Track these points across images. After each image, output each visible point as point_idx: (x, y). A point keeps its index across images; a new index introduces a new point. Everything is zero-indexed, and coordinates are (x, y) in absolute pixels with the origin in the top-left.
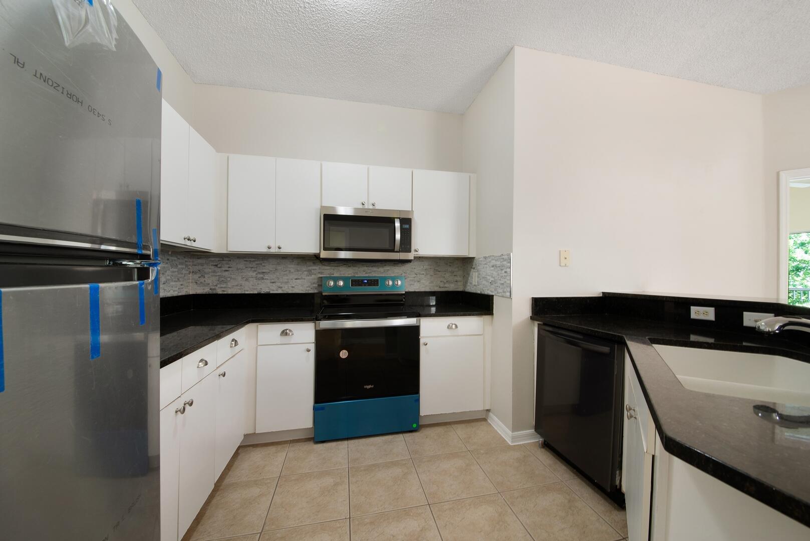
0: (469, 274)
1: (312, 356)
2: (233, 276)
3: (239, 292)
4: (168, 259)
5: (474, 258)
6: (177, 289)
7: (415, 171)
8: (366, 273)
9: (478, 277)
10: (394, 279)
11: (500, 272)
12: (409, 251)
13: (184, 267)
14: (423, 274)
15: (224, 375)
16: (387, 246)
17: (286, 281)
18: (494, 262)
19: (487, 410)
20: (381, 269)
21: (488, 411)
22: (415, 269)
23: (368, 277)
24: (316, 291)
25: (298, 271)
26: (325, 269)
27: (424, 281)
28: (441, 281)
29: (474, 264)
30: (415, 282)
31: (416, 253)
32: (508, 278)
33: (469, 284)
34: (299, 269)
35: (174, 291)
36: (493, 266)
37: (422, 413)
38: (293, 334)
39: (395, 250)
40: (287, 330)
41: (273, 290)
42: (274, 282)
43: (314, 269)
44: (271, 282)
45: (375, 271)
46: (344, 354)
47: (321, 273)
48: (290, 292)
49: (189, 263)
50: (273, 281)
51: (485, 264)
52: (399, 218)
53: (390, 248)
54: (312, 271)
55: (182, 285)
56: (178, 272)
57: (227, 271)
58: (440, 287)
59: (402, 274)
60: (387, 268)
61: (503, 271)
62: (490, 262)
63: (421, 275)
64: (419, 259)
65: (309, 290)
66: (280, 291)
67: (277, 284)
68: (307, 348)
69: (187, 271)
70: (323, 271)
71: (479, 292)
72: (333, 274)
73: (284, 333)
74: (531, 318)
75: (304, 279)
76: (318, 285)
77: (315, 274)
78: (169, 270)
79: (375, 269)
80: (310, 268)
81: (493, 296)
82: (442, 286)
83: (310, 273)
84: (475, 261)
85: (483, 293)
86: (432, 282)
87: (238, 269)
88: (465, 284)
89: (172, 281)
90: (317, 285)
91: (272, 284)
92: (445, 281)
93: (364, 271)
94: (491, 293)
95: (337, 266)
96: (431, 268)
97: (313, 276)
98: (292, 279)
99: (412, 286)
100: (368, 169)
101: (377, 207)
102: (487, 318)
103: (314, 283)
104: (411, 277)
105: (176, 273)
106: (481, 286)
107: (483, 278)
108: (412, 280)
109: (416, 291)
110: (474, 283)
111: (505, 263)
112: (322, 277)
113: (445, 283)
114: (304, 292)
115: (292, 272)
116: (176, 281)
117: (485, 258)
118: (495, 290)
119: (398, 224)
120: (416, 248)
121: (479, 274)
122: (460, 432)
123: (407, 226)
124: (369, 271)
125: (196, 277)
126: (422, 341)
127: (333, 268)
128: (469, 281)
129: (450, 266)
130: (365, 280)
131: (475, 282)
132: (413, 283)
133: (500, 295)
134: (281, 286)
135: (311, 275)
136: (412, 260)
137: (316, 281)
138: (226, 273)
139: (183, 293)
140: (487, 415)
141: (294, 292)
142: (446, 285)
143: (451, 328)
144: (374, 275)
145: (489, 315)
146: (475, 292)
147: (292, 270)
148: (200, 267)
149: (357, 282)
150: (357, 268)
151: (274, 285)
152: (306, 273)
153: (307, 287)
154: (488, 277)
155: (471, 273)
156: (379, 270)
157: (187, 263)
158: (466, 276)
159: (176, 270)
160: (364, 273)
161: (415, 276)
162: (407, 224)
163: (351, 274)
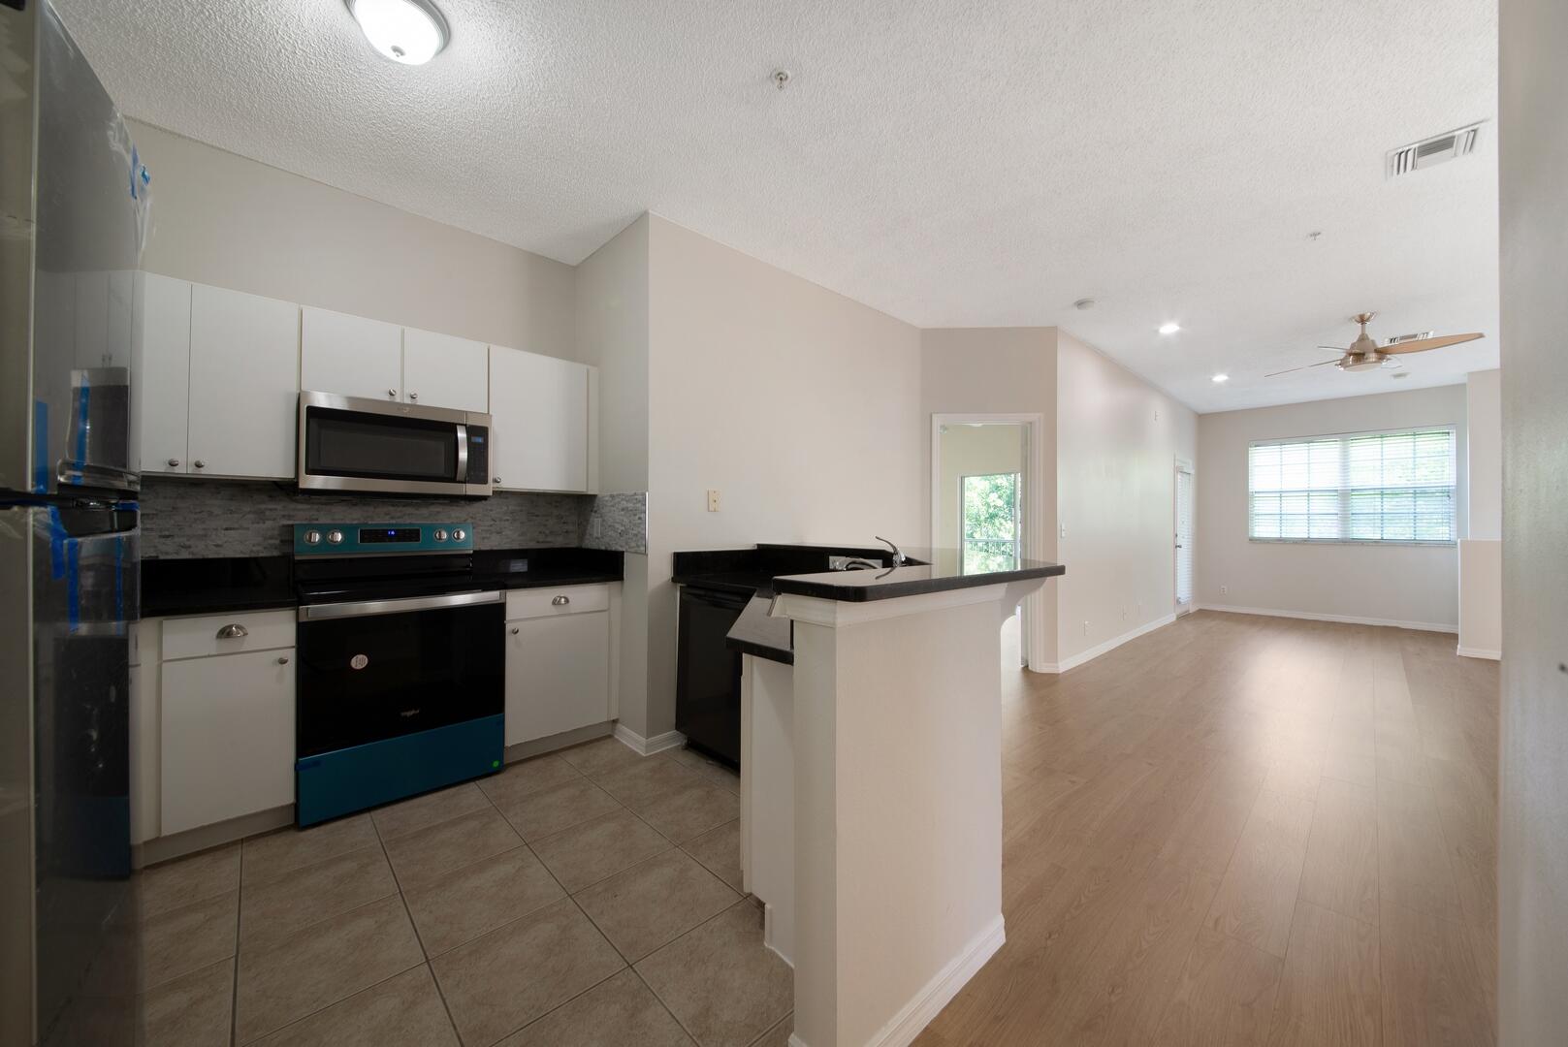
0: (587, 521)
1: (290, 672)
5: (595, 496)
7: (493, 348)
8: (392, 518)
9: (602, 525)
10: (450, 529)
11: (632, 517)
12: (484, 481)
14: (508, 520)
16: (441, 471)
17: (201, 532)
18: (624, 504)
19: (613, 721)
20: (424, 511)
21: (615, 722)
22: (491, 510)
23: (396, 524)
24: (276, 553)
25: (232, 512)
26: (301, 510)
27: (509, 533)
28: (540, 533)
29: (596, 505)
30: (491, 534)
31: (496, 485)
32: (642, 526)
33: (587, 536)
34: (233, 508)
36: (623, 510)
37: (510, 741)
38: (245, 634)
39: (458, 479)
40: (231, 626)
41: (167, 553)
42: (168, 537)
43: (271, 510)
44: (160, 537)
45: (411, 515)
46: (359, 662)
47: (289, 517)
48: (211, 556)
50: (167, 533)
51: (613, 506)
52: (466, 425)
53: (447, 476)
54: (268, 513)
58: (538, 542)
59: (466, 520)
60: (434, 509)
61: (637, 517)
62: (619, 502)
63: (503, 523)
64: (501, 494)
65: (258, 552)
66: (185, 555)
67: (176, 540)
68: (279, 657)
70: (291, 513)
71: (603, 548)
72: (317, 520)
73: (225, 633)
74: (674, 580)
75: (248, 529)
76: (282, 541)
77: (274, 519)
79: (410, 510)
80: (263, 506)
81: (623, 552)
82: (541, 540)
83: (261, 517)
84: (597, 501)
85: (609, 549)
86: (523, 534)
88: (582, 536)
90: (277, 542)
91: (163, 540)
92: (547, 532)
93: (388, 514)
94: (620, 549)
95: (326, 504)
96: (521, 511)
97: (269, 524)
98: (217, 529)
99: (486, 541)
100: (403, 332)
101: (420, 402)
102: (614, 585)
103: (271, 538)
104: (484, 526)
106: (606, 539)
107: (610, 526)
108: (487, 531)
109: (495, 548)
110: (595, 535)
111: (639, 505)
112: (292, 526)
113: (546, 536)
114: (247, 556)
115: (217, 515)
117: (612, 496)
118: (627, 543)
119: (462, 435)
120: (496, 476)
121: (604, 521)
122: (574, 758)
123: (480, 440)
124: (399, 514)
126: (509, 627)
127: (316, 507)
128: (587, 532)
129: (556, 507)
130: (391, 530)
131: (597, 533)
132: (488, 536)
133: (633, 550)
134: (188, 543)
135: (263, 520)
136: (489, 496)
137: (276, 532)
140: (613, 729)
141: (221, 556)
142: (549, 539)
143: (559, 603)
144: (408, 522)
145: (619, 580)
146: (597, 548)
147: (217, 511)
149: (372, 535)
150: (371, 509)
151: (169, 541)
152: (251, 516)
153: (254, 546)
154: (617, 526)
155: (591, 519)
156: (419, 512)
158: (583, 524)
160: (387, 517)
161: (492, 523)
162: (481, 436)
163: (359, 519)
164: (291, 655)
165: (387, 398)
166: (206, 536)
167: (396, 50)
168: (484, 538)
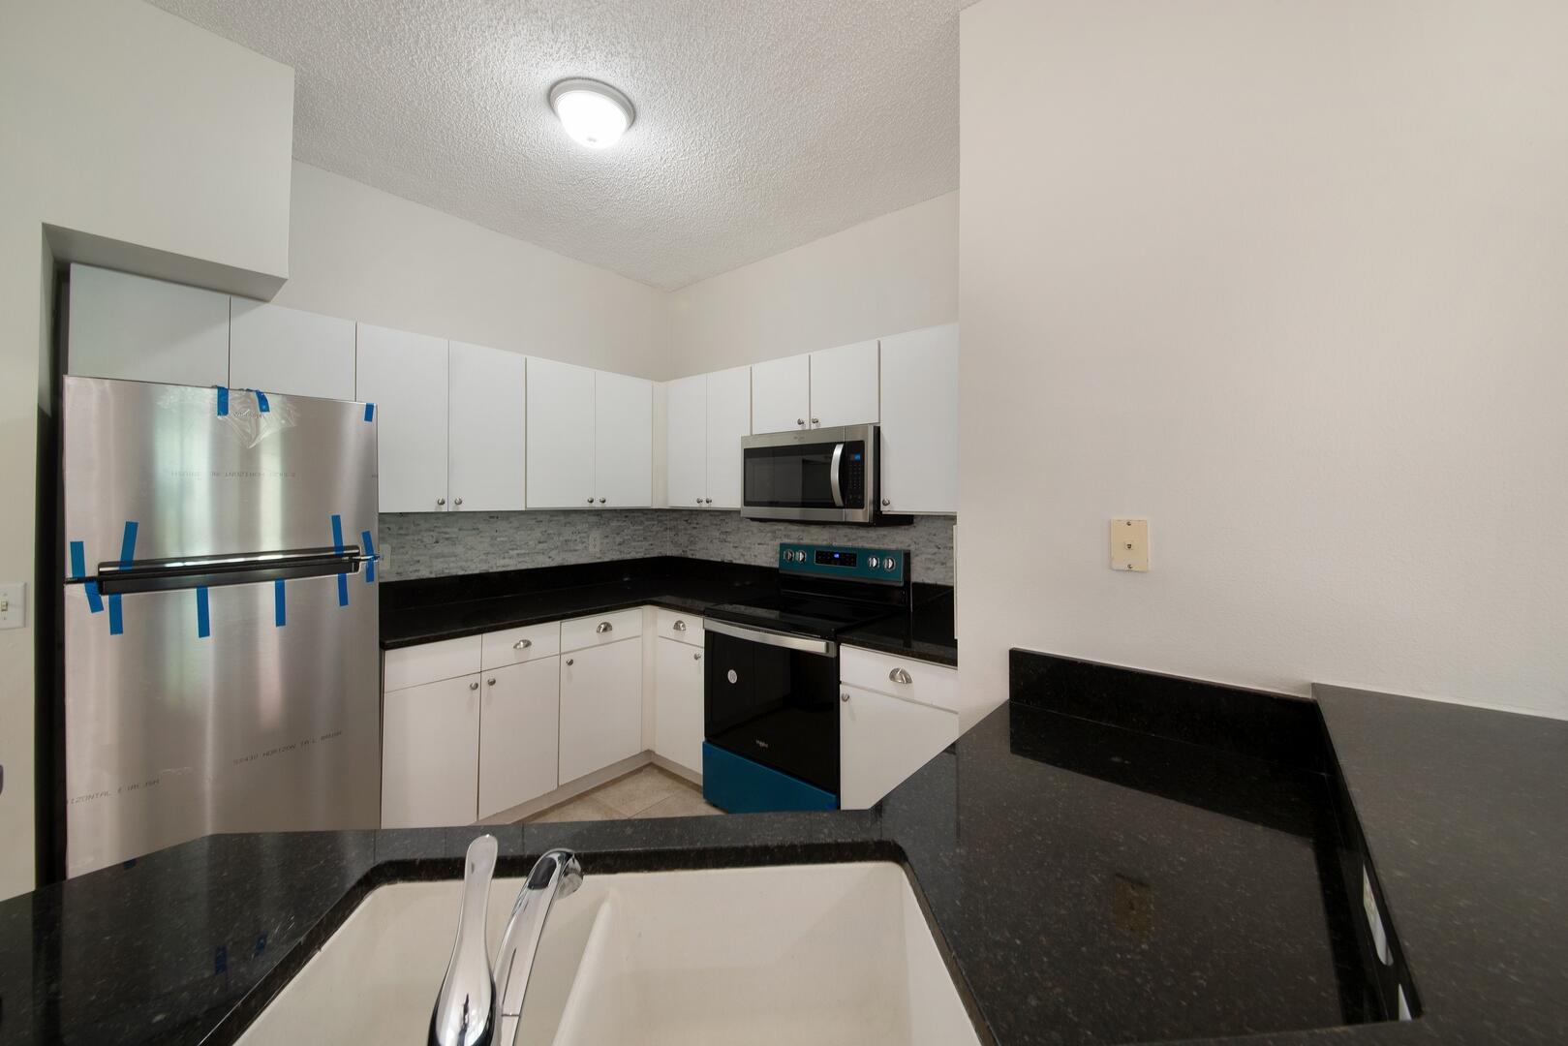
2: (700, 536)
3: (705, 558)
4: (626, 517)
6: (642, 550)
7: (883, 340)
8: (849, 540)
12: (861, 505)
13: (656, 523)
15: (571, 663)
17: (748, 546)
20: (873, 534)
24: (779, 565)
26: (794, 531)
30: (935, 564)
31: (886, 508)
35: (637, 553)
38: (685, 630)
39: (838, 506)
40: (680, 622)
41: (736, 559)
42: (736, 547)
45: (862, 537)
46: (733, 675)
47: (786, 536)
48: (753, 564)
49: (664, 518)
52: (842, 441)
55: (651, 545)
56: (644, 529)
57: (695, 528)
59: (909, 546)
66: (743, 561)
67: (739, 550)
68: (697, 653)
70: (790, 533)
73: (677, 626)
77: (781, 538)
78: (629, 528)
79: (862, 533)
83: (774, 535)
87: (704, 526)
89: (634, 541)
91: (734, 551)
93: (845, 536)
97: (778, 541)
98: (754, 544)
99: (929, 571)
101: (821, 424)
103: (776, 553)
104: (928, 554)
105: (642, 532)
108: (930, 560)
109: (939, 583)
112: (786, 544)
114: (768, 566)
115: (754, 534)
116: (641, 541)
119: (837, 454)
120: (885, 498)
123: (855, 457)
124: (854, 537)
125: (672, 534)
126: (842, 691)
130: (837, 553)
132: (932, 566)
134: (743, 553)
135: (775, 538)
137: (778, 549)
138: (694, 532)
139: (655, 553)
141: (757, 564)
147: (755, 531)
148: (673, 523)
149: (824, 555)
152: (770, 534)
153: (768, 558)
156: (870, 535)
159: (641, 528)
160: (846, 539)
161: (936, 550)
162: (857, 453)
163: (826, 540)
164: (702, 652)
165: (799, 428)
166: (749, 548)
167: (590, 140)
168: (929, 568)
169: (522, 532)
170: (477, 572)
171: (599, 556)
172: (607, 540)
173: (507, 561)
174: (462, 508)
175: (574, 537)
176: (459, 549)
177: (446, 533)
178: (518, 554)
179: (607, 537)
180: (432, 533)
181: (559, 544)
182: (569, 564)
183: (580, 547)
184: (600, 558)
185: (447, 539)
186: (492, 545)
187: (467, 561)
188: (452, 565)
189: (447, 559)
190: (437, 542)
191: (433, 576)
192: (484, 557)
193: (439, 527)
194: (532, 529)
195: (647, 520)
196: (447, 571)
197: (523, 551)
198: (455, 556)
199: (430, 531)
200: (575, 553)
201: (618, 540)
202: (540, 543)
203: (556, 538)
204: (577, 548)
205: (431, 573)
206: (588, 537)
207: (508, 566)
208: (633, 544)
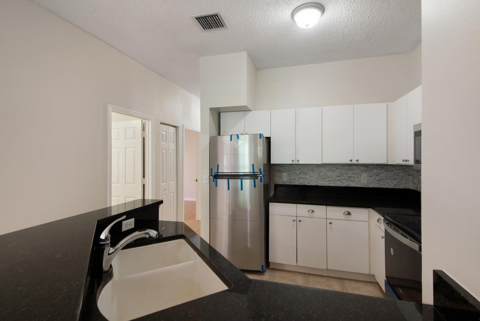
4: (382, 168)
6: (393, 184)
13: (402, 171)
15: (331, 223)
38: (381, 223)
46: (392, 251)
55: (399, 182)
56: (394, 174)
69: (405, 174)
73: (378, 221)
78: (384, 173)
89: (388, 179)
116: (392, 180)
139: (401, 187)
148: (412, 172)
157: (404, 169)
159: (392, 173)
164: (384, 235)
169: (330, 172)
170: (313, 185)
171: (367, 184)
172: (370, 178)
173: (324, 182)
174: (300, 163)
175: (354, 176)
176: (307, 177)
177: (303, 171)
178: (329, 180)
179: (371, 176)
180: (299, 171)
181: (346, 178)
182: (352, 186)
183: (357, 180)
184: (367, 185)
185: (304, 173)
186: (319, 176)
187: (310, 181)
188: (305, 181)
189: (303, 179)
190: (300, 174)
191: (299, 184)
192: (316, 180)
193: (301, 169)
194: (334, 171)
195: (396, 170)
196: (303, 183)
197: (331, 179)
198: (306, 179)
199: (298, 170)
200: (354, 182)
201: (378, 178)
202: (337, 176)
203: (345, 176)
204: (355, 180)
205: (299, 183)
206: (361, 176)
207: (325, 184)
208: (387, 181)
